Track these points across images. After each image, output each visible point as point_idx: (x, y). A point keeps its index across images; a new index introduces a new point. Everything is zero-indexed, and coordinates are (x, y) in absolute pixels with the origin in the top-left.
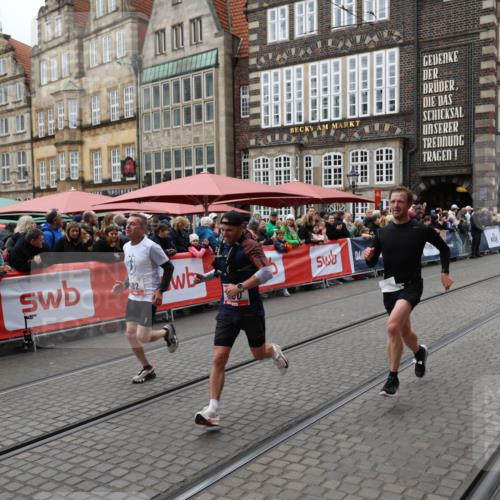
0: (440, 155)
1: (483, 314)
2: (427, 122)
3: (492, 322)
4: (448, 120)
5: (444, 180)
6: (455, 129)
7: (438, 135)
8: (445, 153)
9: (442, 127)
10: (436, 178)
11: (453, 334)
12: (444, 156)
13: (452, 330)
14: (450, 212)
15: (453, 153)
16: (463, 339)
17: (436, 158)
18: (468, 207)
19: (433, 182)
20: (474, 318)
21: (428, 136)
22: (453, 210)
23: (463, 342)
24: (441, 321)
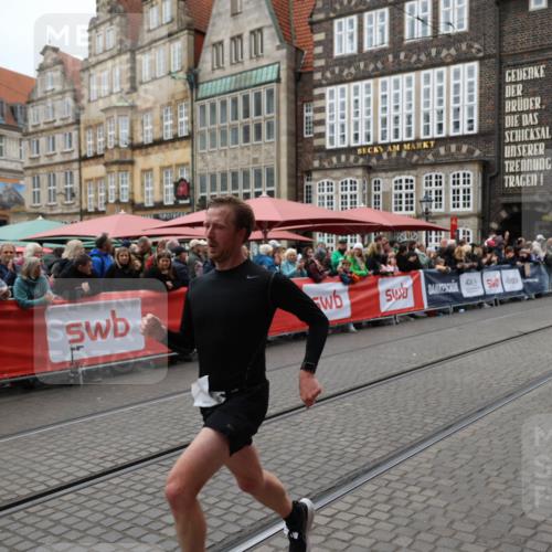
0: (524, 179)
2: (510, 144)
4: (532, 142)
5: (528, 208)
6: (541, 152)
7: (521, 157)
8: (530, 178)
9: (526, 149)
11: (539, 379)
12: (528, 180)
13: (538, 374)
14: (535, 243)
15: (539, 178)
17: (520, 183)
19: (515, 209)
21: (510, 159)
22: (539, 241)
24: (525, 364)
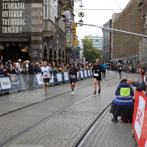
0: (12, 29)
1: (33, 123)
2: (5, 10)
3: (38, 128)
4: (17, 10)
5: (14, 45)
6: (21, 15)
7: (11, 18)
9: (13, 13)
10: (10, 43)
11: (17, 136)
12: (14, 30)
13: (17, 133)
14: (17, 63)
15: (19, 29)
16: (22, 138)
17: (10, 31)
18: (27, 61)
19: (8, 45)
20: (29, 126)
21: (5, 18)
22: (19, 63)
23: (22, 140)
24: (10, 128)
